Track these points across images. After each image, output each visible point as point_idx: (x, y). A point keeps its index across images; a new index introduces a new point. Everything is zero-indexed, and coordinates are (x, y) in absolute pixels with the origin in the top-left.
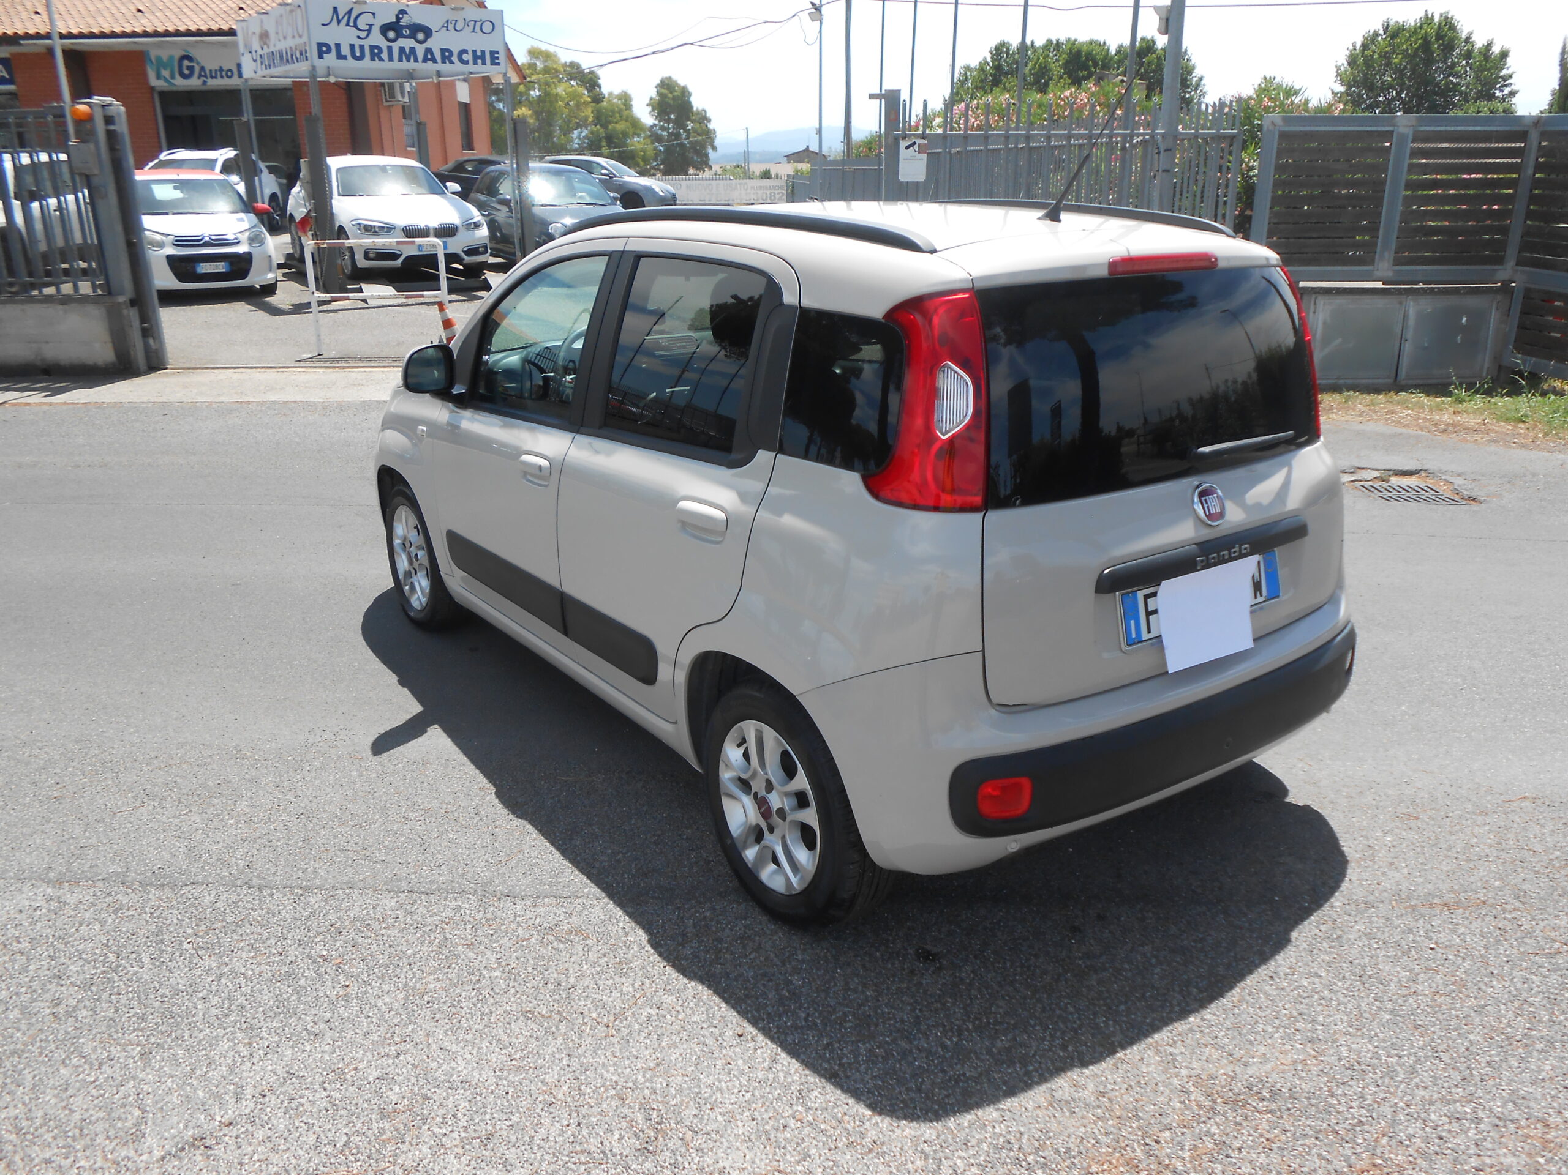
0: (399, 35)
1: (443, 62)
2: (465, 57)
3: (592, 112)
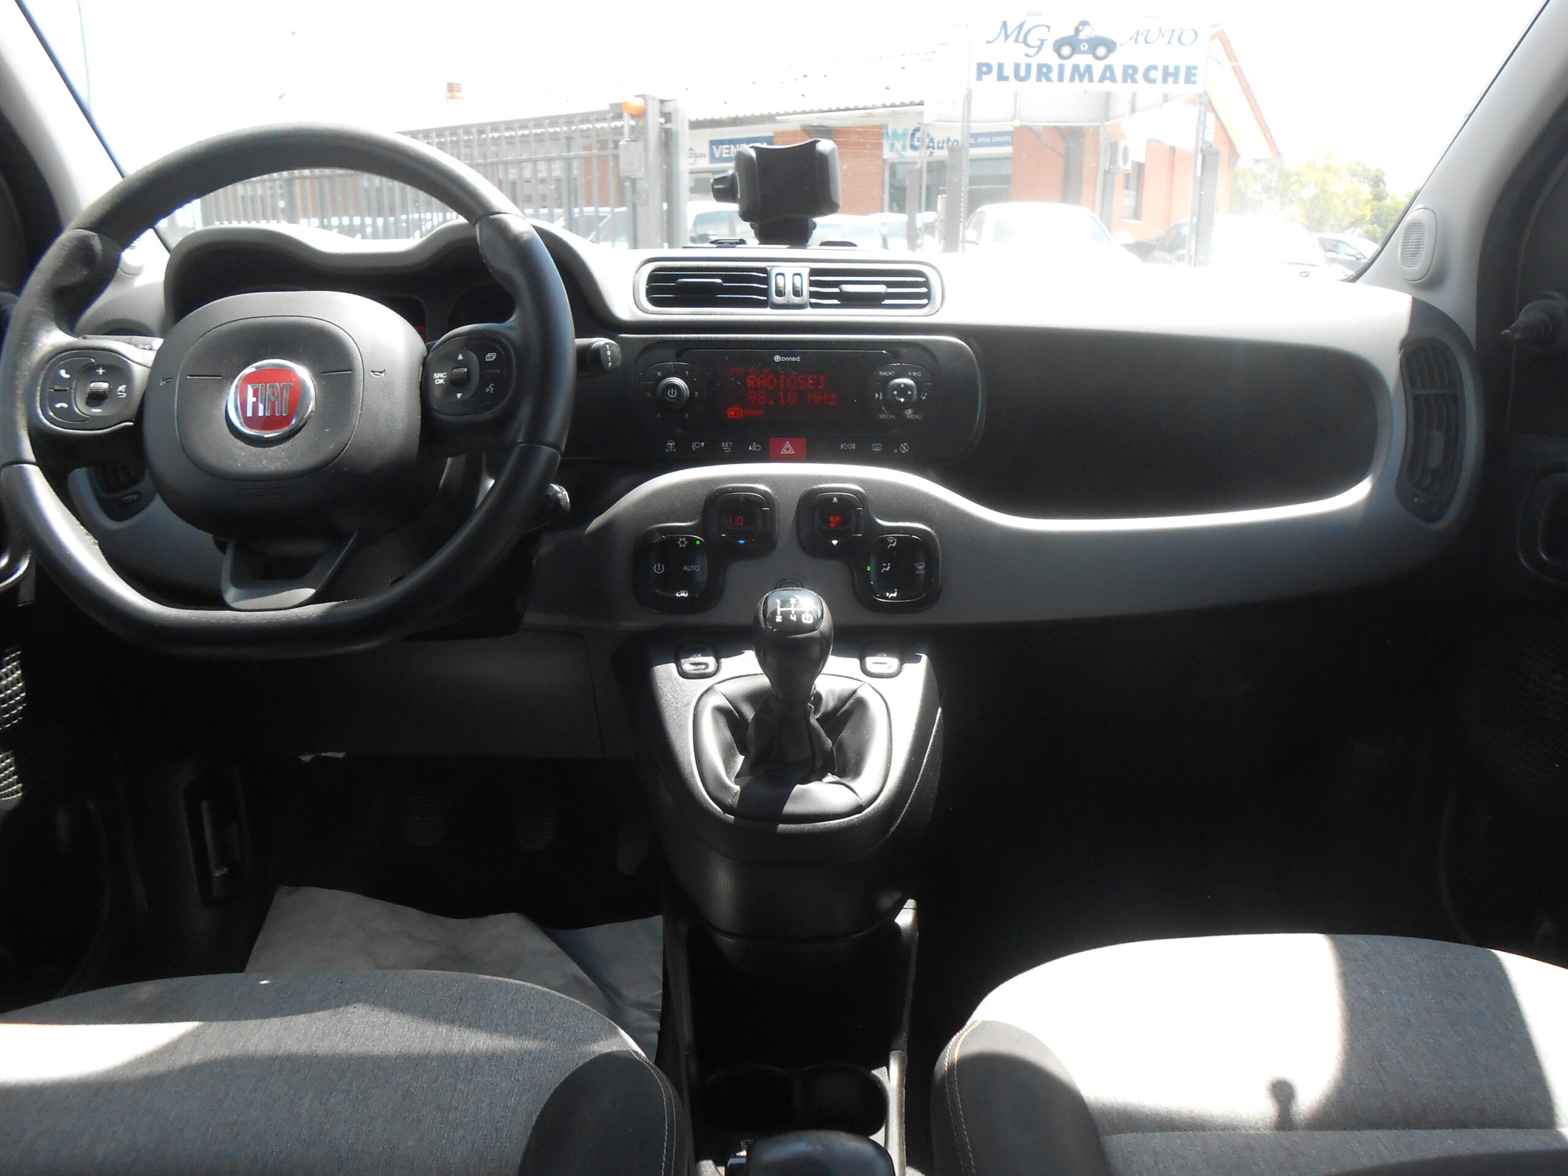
0: (1075, 50)
1: (1124, 80)
2: (1153, 74)
3: (1372, 210)
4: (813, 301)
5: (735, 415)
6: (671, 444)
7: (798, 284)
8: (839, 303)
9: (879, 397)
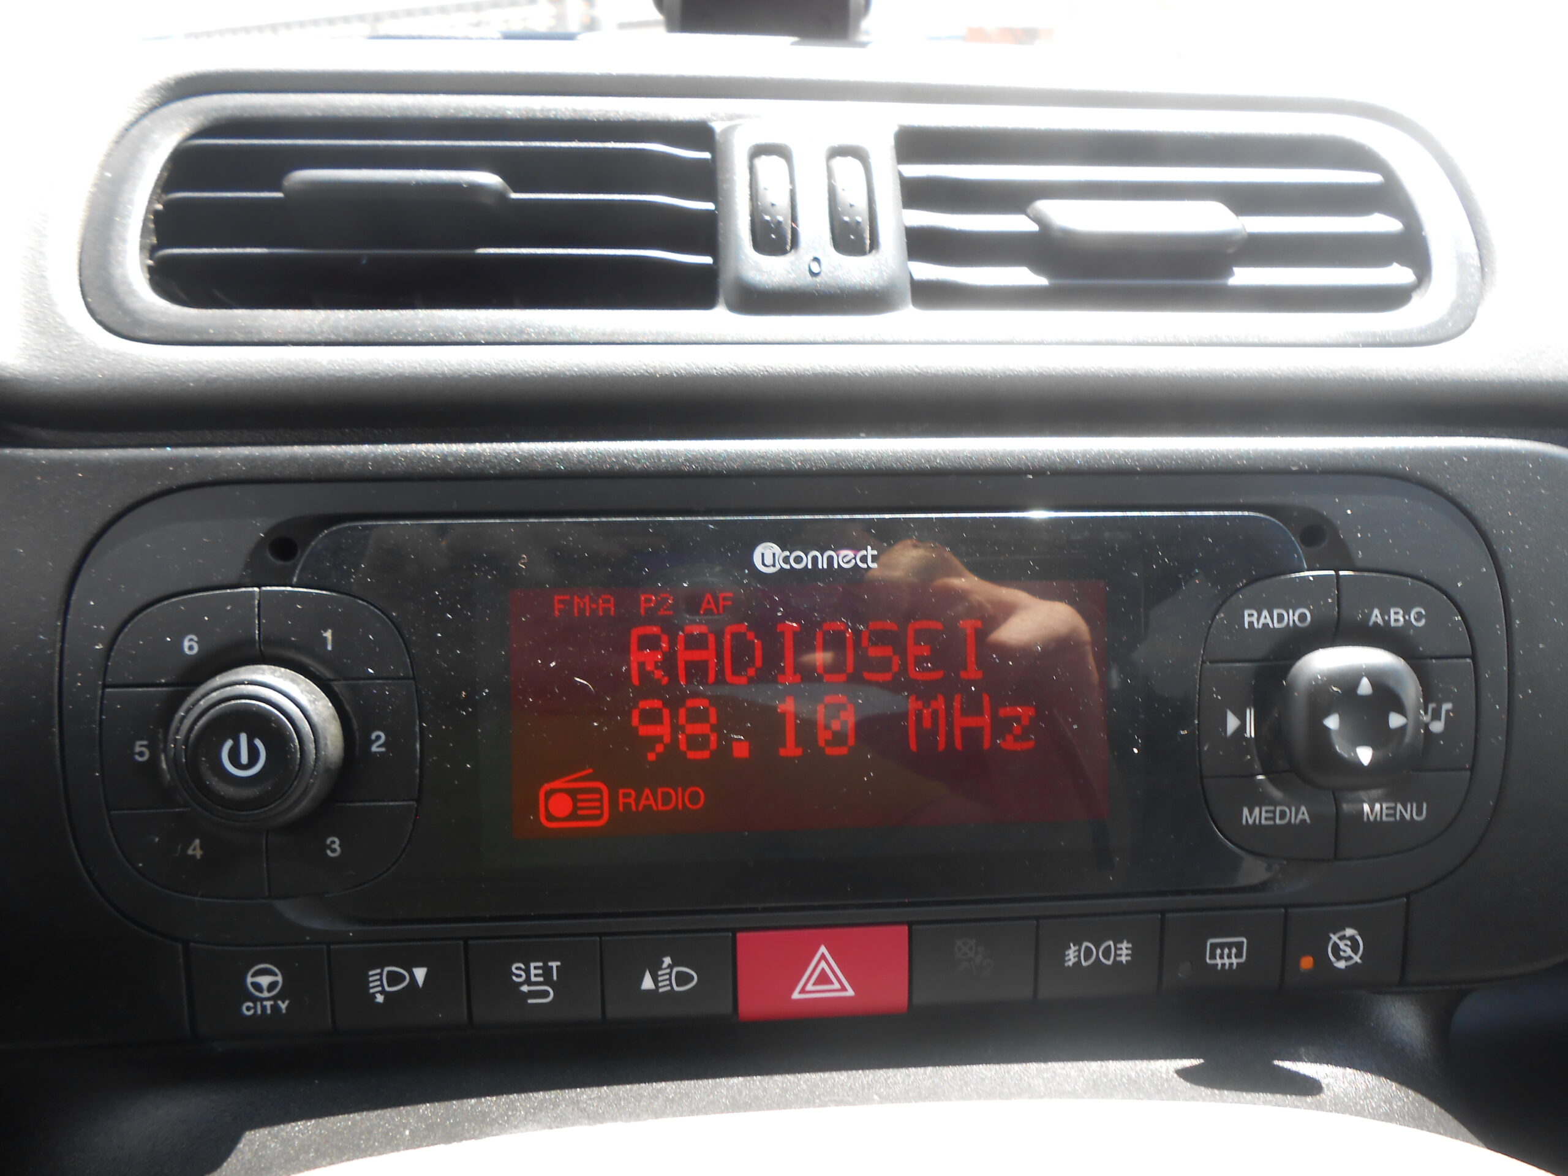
4: (926, 271)
5: (573, 816)
6: (265, 981)
7: (854, 197)
8: (1041, 281)
9: (1242, 728)
